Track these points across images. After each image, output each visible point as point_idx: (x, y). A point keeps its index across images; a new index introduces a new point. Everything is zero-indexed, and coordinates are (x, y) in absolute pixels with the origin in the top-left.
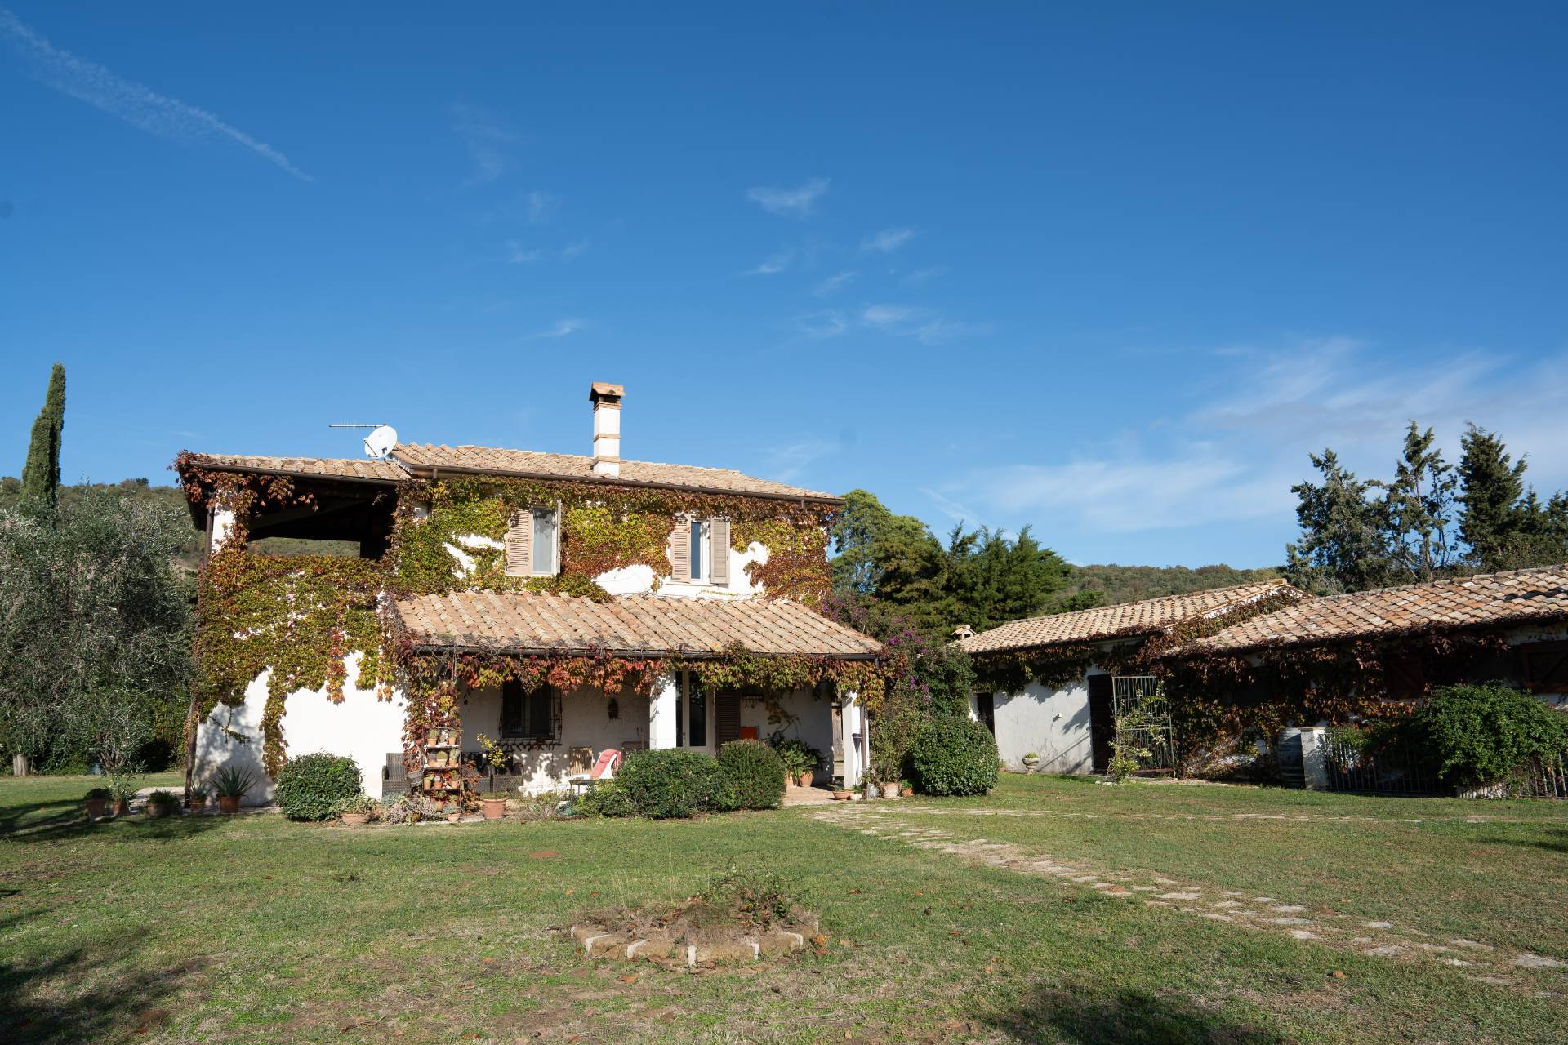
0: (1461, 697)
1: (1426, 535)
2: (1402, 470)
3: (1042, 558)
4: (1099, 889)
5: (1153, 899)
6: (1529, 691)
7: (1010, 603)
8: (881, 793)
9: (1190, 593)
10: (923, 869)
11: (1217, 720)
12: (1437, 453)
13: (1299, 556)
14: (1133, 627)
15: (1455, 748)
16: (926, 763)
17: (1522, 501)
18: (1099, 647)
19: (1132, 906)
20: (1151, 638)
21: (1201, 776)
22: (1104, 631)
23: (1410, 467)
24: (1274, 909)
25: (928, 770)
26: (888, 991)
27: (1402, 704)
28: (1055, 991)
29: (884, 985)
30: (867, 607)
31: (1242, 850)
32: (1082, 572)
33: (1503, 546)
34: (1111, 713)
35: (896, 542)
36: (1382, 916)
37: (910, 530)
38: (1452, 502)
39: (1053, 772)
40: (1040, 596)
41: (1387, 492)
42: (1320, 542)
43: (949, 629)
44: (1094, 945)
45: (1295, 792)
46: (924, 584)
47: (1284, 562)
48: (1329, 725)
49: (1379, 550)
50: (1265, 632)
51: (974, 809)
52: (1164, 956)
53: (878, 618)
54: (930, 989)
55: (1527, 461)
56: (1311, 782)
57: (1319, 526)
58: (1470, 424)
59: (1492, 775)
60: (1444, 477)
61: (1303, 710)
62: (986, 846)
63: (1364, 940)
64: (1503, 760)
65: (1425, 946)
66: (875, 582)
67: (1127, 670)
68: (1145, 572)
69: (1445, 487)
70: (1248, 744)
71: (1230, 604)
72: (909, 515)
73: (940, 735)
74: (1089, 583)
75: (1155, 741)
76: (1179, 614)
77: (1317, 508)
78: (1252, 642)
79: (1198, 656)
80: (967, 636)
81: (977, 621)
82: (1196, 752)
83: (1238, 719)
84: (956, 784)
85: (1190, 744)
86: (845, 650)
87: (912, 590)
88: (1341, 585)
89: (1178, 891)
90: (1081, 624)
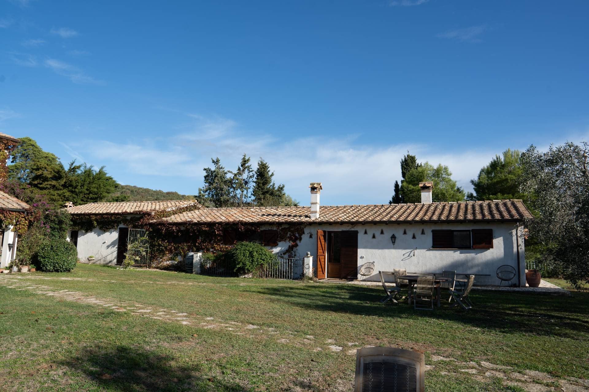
0: (244, 245)
1: (242, 192)
2: (239, 169)
3: (107, 180)
4: (113, 309)
5: (134, 312)
6: (263, 245)
7: (91, 195)
8: (19, 270)
9: (163, 200)
10: (37, 302)
11: (166, 248)
12: (250, 166)
13: (202, 192)
14: (140, 211)
15: (240, 262)
16: (44, 258)
17: (271, 185)
18: (125, 217)
19: (126, 315)
20: (146, 215)
21: (157, 268)
22: (128, 211)
23: (242, 168)
24: (177, 315)
25: (44, 261)
26: (12, 355)
27: (227, 246)
28: (91, 348)
29: (11, 353)
30: (24, 189)
31: (169, 294)
32: (123, 187)
33: (264, 199)
34: (127, 243)
35: (43, 163)
36: (211, 316)
37: (51, 159)
38: (252, 182)
39: (100, 264)
40: (105, 194)
41: (233, 175)
42: (210, 189)
43: (62, 203)
44: (109, 330)
45: (189, 274)
46: (54, 183)
47: (197, 195)
48: (203, 252)
49: (228, 195)
50: (187, 218)
51: (63, 278)
52: (136, 333)
53: (29, 194)
54: (33, 352)
55: (274, 173)
56: (195, 271)
57: (210, 184)
58: (261, 158)
59: (249, 271)
60: (251, 174)
61: (195, 246)
62: (67, 293)
63: (204, 324)
64: (253, 266)
65: (222, 325)
66: (29, 179)
67: (135, 226)
68: (147, 191)
69: (251, 177)
70: (175, 257)
71: (176, 206)
72: (51, 152)
73: (52, 246)
74: (125, 192)
75: (142, 254)
76: (157, 208)
77: (211, 177)
78: (182, 221)
79: (162, 224)
80: (70, 206)
81: (76, 201)
82: (156, 259)
83: (173, 248)
84: (57, 267)
85: (155, 256)
86: (10, 206)
87: (47, 185)
88: (214, 205)
89: (144, 309)
90: (119, 207)
